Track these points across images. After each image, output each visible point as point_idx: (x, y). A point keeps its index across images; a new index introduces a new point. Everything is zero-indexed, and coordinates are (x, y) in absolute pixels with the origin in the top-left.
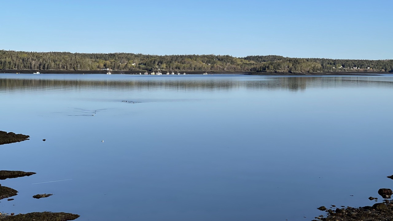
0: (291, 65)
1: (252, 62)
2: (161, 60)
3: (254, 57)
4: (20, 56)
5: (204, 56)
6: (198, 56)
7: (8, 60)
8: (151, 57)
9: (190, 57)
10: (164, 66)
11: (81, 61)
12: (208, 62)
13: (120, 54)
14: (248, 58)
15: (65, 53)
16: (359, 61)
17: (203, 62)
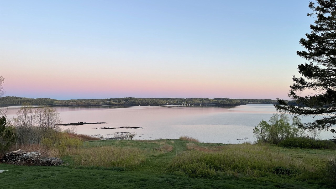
0: (229, 102)
1: (216, 100)
2: (185, 100)
3: (217, 98)
4: (140, 100)
5: (199, 99)
6: (197, 99)
7: (137, 101)
8: (182, 99)
9: (195, 99)
10: (186, 102)
11: (159, 101)
12: (200, 101)
13: (171, 98)
14: (215, 99)
15: (154, 98)
16: (254, 100)
17: (199, 100)
